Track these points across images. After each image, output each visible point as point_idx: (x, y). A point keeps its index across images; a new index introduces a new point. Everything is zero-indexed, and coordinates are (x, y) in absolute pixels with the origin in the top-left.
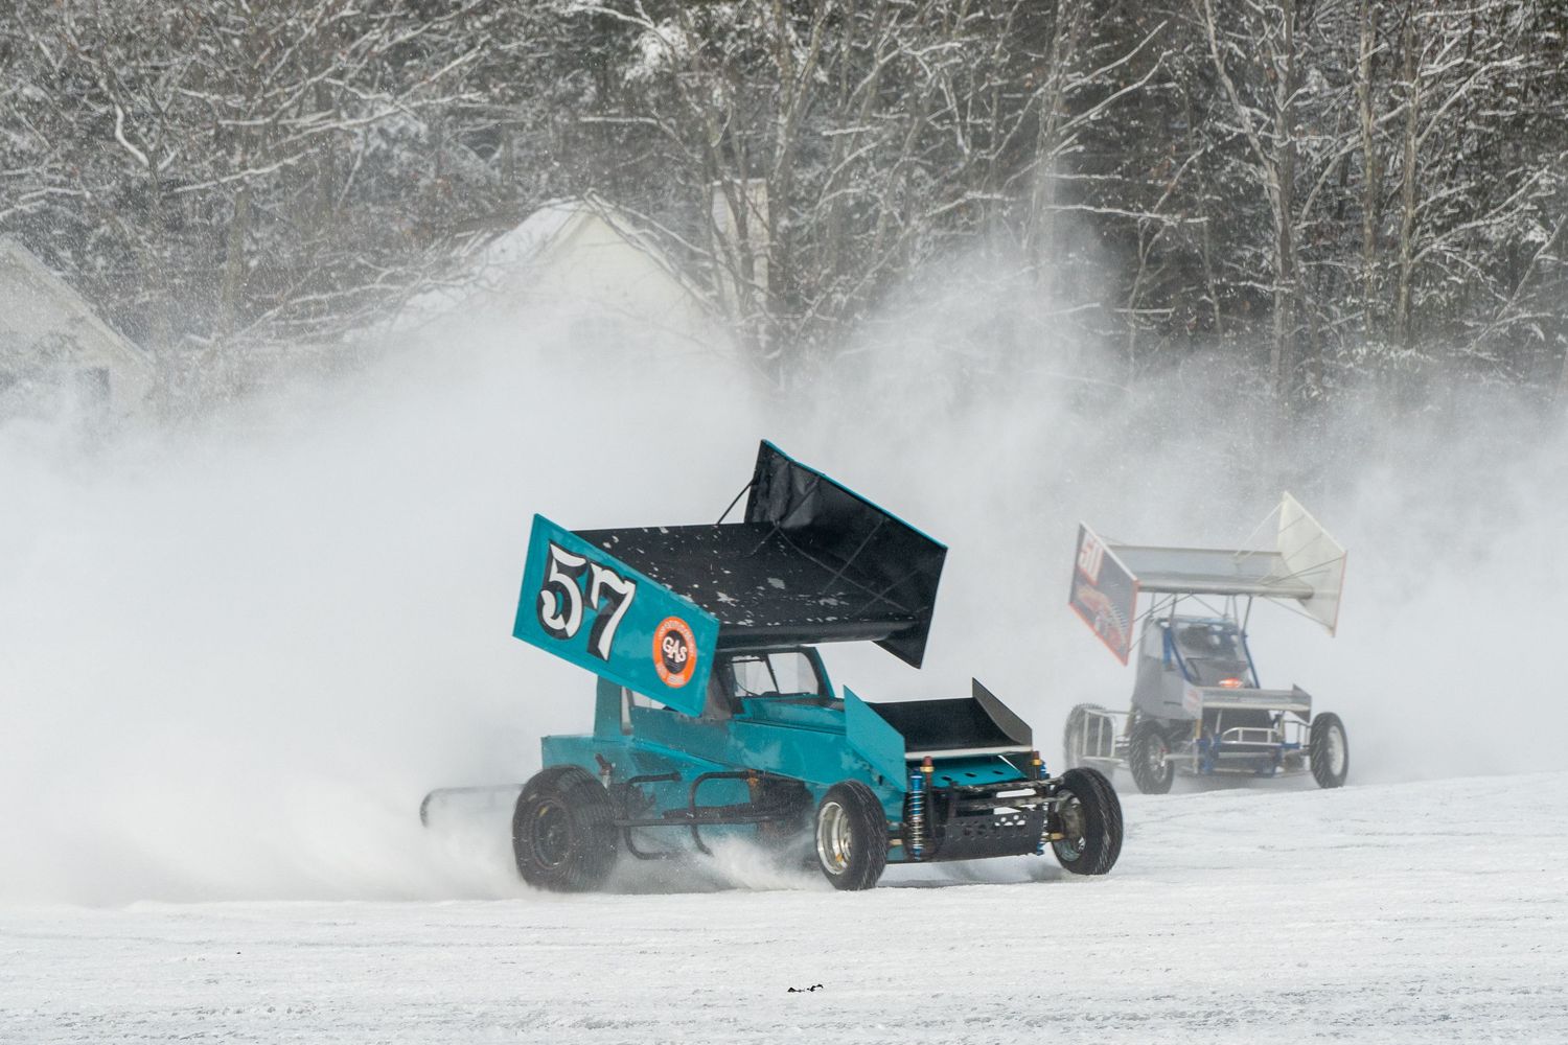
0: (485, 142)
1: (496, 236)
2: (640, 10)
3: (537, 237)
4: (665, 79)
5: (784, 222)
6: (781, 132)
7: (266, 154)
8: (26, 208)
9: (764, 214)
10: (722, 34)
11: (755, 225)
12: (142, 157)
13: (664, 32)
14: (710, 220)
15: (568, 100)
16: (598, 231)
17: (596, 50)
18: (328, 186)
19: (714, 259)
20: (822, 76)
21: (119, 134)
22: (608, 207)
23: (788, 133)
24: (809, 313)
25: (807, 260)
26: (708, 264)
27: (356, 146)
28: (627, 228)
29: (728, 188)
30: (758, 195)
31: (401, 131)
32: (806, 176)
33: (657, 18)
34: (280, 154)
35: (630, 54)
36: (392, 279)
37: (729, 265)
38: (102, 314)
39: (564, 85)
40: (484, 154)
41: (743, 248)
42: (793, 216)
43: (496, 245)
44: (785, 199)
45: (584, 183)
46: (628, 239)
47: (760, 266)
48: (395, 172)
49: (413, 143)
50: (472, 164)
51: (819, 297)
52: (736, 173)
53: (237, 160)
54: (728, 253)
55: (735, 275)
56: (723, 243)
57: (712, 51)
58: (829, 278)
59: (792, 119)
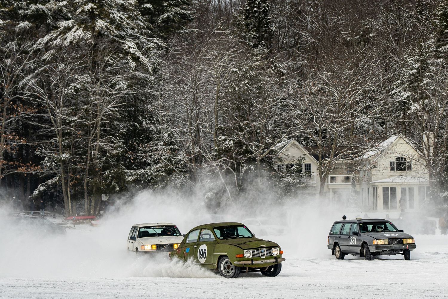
0: (382, 124)
1: (383, 141)
2: (411, 101)
3: (390, 142)
4: (415, 113)
5: (436, 140)
6: (436, 124)
7: (341, 125)
8: (297, 134)
9: (433, 139)
10: (426, 105)
11: (431, 141)
12: (318, 125)
13: (415, 105)
14: (422, 140)
15: (397, 117)
16: (402, 141)
17: (403, 108)
18: (353, 131)
19: (423, 147)
20: (445, 113)
21: (314, 121)
22: (404, 137)
23: (438, 124)
24: (440, 157)
25: (440, 147)
26: (422, 148)
27: (358, 124)
28: (407, 141)
29: (426, 134)
30: (432, 135)
31: (367, 121)
32: (441, 132)
33: (414, 102)
34: (344, 125)
35: (409, 108)
36: (363, 149)
37: (426, 148)
38: (310, 154)
39: (397, 114)
40: (382, 126)
41: (428, 145)
42: (438, 139)
43: (383, 143)
44: (437, 136)
45: (400, 132)
46: (407, 143)
47: (431, 148)
48: (365, 129)
49: (369, 124)
50: (380, 128)
51: (442, 155)
52: (428, 131)
53: (335, 126)
54: (426, 146)
55: (427, 150)
56: (425, 144)
57: (424, 108)
58: (444, 151)
59: (439, 121)
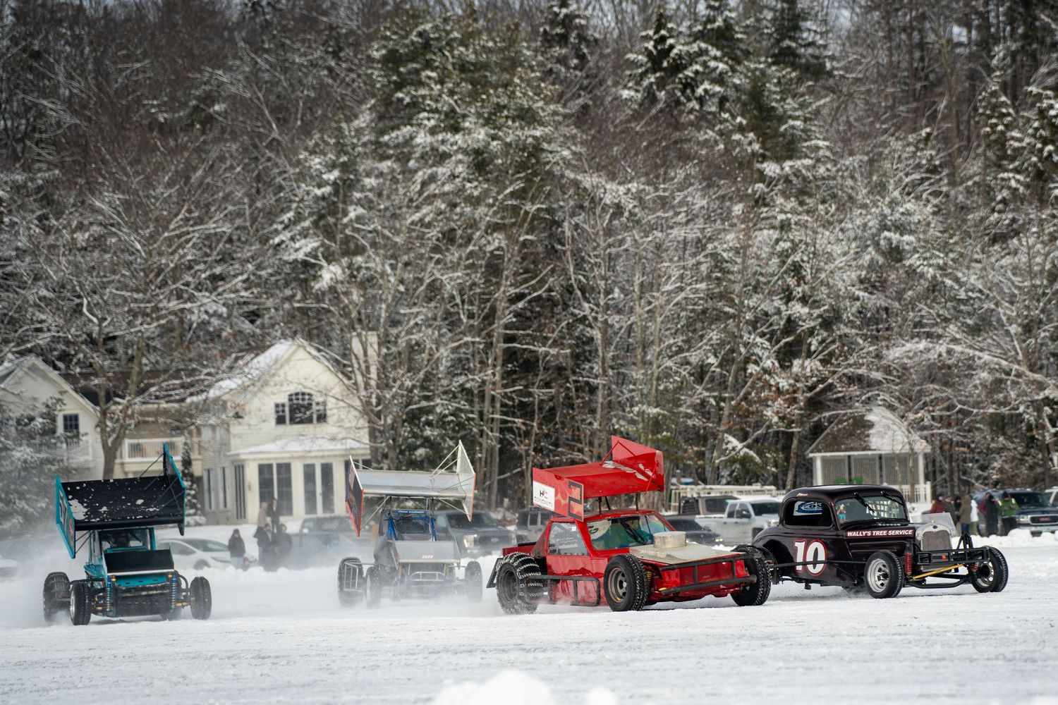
0: (253, 316)
1: (257, 355)
2: (321, 258)
3: (274, 356)
4: (332, 289)
5: (384, 350)
6: (383, 311)
7: (152, 319)
8: (41, 342)
9: (376, 347)
10: (359, 269)
11: (370, 352)
12: (95, 320)
13: (332, 268)
14: (351, 350)
15: (290, 299)
16: (301, 354)
17: (302, 276)
18: (182, 336)
19: (352, 366)
20: (402, 288)
21: (85, 310)
22: (306, 343)
23: (386, 311)
24: (394, 390)
25: (394, 367)
26: (350, 369)
27: (194, 318)
28: (314, 352)
29: (359, 335)
30: (373, 338)
31: (215, 312)
32: (394, 331)
33: (329, 262)
34: (158, 319)
35: (316, 278)
36: (209, 374)
37: (359, 369)
38: (76, 390)
39: (288, 292)
40: (252, 322)
41: (366, 361)
42: (388, 349)
43: (255, 361)
44: (385, 341)
45: (295, 333)
46: (314, 357)
47: (373, 370)
48: (211, 329)
49: (220, 316)
50: (247, 326)
51: (398, 383)
52: (363, 329)
53: (138, 322)
54: (359, 363)
55: (362, 373)
56: (357, 358)
57: (352, 276)
58: (403, 375)
59: (388, 306)
